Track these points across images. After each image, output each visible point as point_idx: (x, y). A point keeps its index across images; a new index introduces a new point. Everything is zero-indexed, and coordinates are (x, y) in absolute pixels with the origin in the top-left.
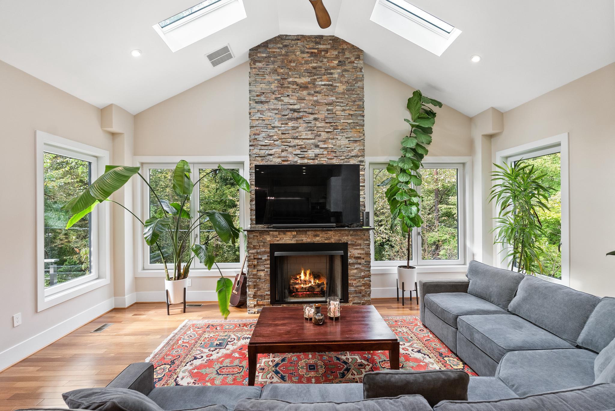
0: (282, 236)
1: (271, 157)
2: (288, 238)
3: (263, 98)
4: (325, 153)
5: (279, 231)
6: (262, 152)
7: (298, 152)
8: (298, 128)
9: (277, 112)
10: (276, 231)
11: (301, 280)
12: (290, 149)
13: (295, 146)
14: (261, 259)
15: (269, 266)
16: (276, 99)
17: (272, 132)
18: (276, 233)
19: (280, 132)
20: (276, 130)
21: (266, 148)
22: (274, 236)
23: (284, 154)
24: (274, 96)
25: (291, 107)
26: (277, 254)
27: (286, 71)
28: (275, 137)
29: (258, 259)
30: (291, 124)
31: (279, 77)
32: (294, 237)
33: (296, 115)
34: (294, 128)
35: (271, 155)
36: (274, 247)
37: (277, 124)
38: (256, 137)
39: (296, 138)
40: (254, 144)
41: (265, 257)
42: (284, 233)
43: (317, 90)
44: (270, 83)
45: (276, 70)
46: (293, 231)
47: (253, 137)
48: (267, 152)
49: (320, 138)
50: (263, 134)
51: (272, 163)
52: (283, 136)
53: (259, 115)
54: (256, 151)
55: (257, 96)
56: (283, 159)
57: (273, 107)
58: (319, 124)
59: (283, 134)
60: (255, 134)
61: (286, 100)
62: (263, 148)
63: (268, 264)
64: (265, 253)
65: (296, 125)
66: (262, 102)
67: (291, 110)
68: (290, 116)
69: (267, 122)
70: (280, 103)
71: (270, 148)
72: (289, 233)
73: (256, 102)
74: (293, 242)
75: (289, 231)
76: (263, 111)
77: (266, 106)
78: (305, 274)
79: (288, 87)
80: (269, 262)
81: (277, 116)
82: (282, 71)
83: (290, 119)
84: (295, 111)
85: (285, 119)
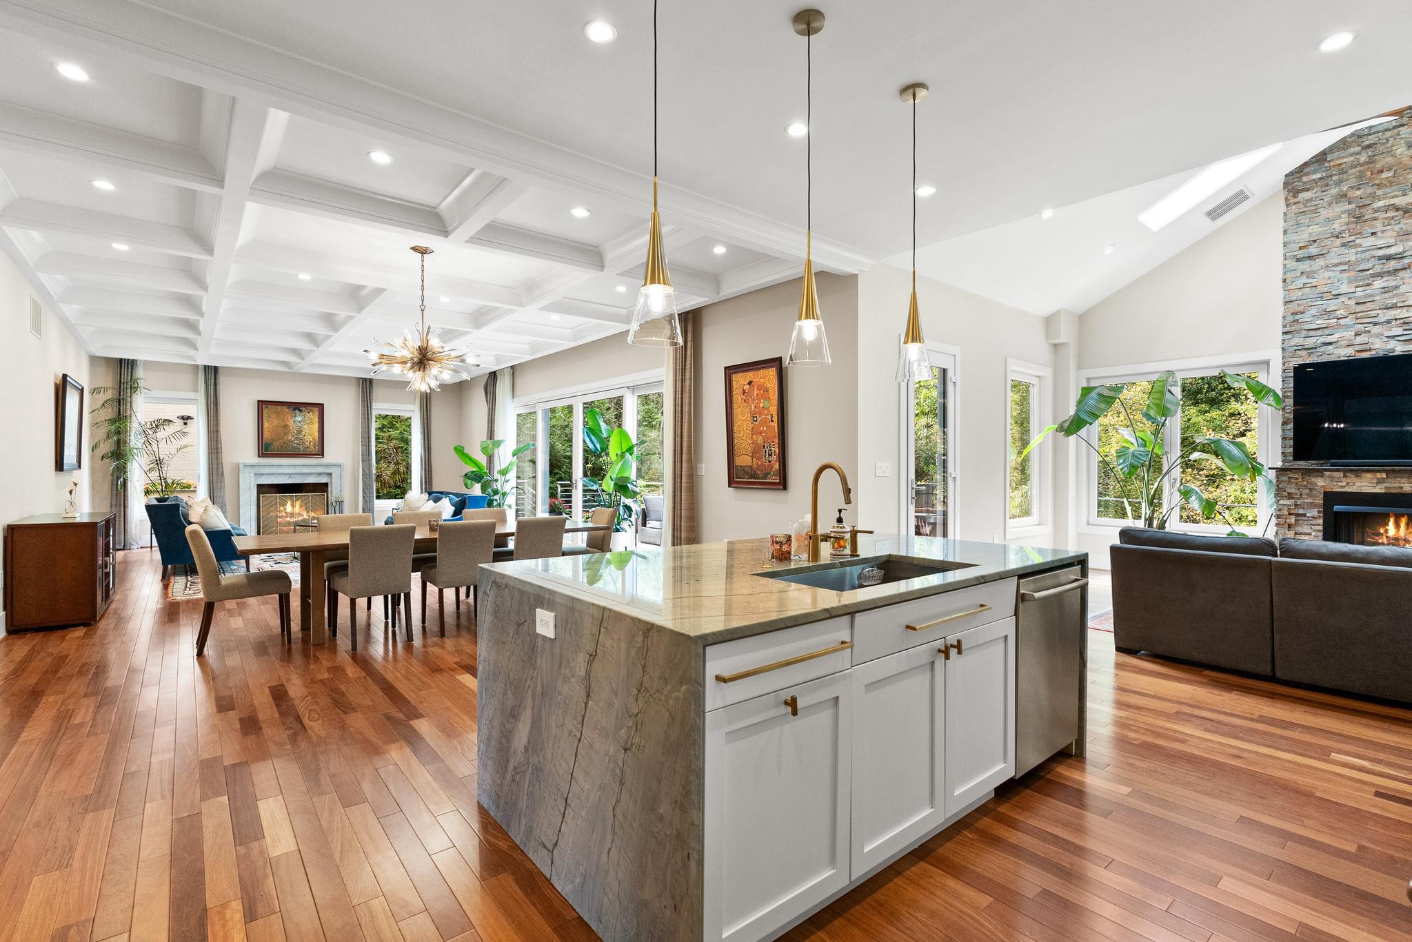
0: (1352, 478)
1: (1330, 347)
2: (1366, 484)
3: (1313, 250)
5: (1345, 472)
6: (1311, 342)
7: (1399, 331)
8: (1397, 287)
9: (1346, 267)
10: (1338, 471)
11: (1387, 537)
12: (1376, 330)
13: (1388, 322)
14: (1304, 515)
15: (1320, 528)
16: (1343, 245)
17: (1332, 305)
18: (1339, 475)
19: (1352, 302)
20: (1342, 299)
21: (1319, 333)
22: (1332, 480)
23: (1359, 339)
24: (1339, 242)
25: (1381, 253)
26: (1337, 508)
27: (1370, 190)
28: (1340, 313)
29: (1298, 515)
30: (1379, 284)
31: (1352, 206)
32: (1380, 481)
33: (1393, 264)
34: (1386, 290)
35: (1330, 344)
36: (1334, 498)
37: (1344, 288)
38: (1297, 317)
39: (1394, 307)
40: (1292, 329)
41: (1314, 512)
42: (1357, 473)
44: (1329, 221)
45: (1345, 195)
46: (1379, 471)
47: (1291, 318)
48: (1322, 340)
50: (1314, 311)
51: (1332, 358)
52: (1361, 307)
53: (1304, 280)
54: (1298, 340)
55: (1301, 248)
56: (1357, 348)
57: (1335, 261)
59: (1358, 304)
60: (1296, 313)
61: (1369, 242)
62: (1311, 333)
63: (1319, 525)
64: (1312, 505)
65: (1394, 283)
66: (1310, 258)
67: (1380, 258)
68: (1378, 269)
69: (1320, 289)
70: (1353, 250)
71: (1327, 331)
72: (1369, 475)
73: (1298, 260)
74: (1377, 489)
75: (1368, 471)
76: (1313, 272)
77: (1321, 262)
78: (1397, 526)
79: (1375, 219)
80: (1321, 521)
81: (1346, 275)
82: (1358, 193)
83: (1373, 276)
84: (1389, 258)
85: (1364, 276)
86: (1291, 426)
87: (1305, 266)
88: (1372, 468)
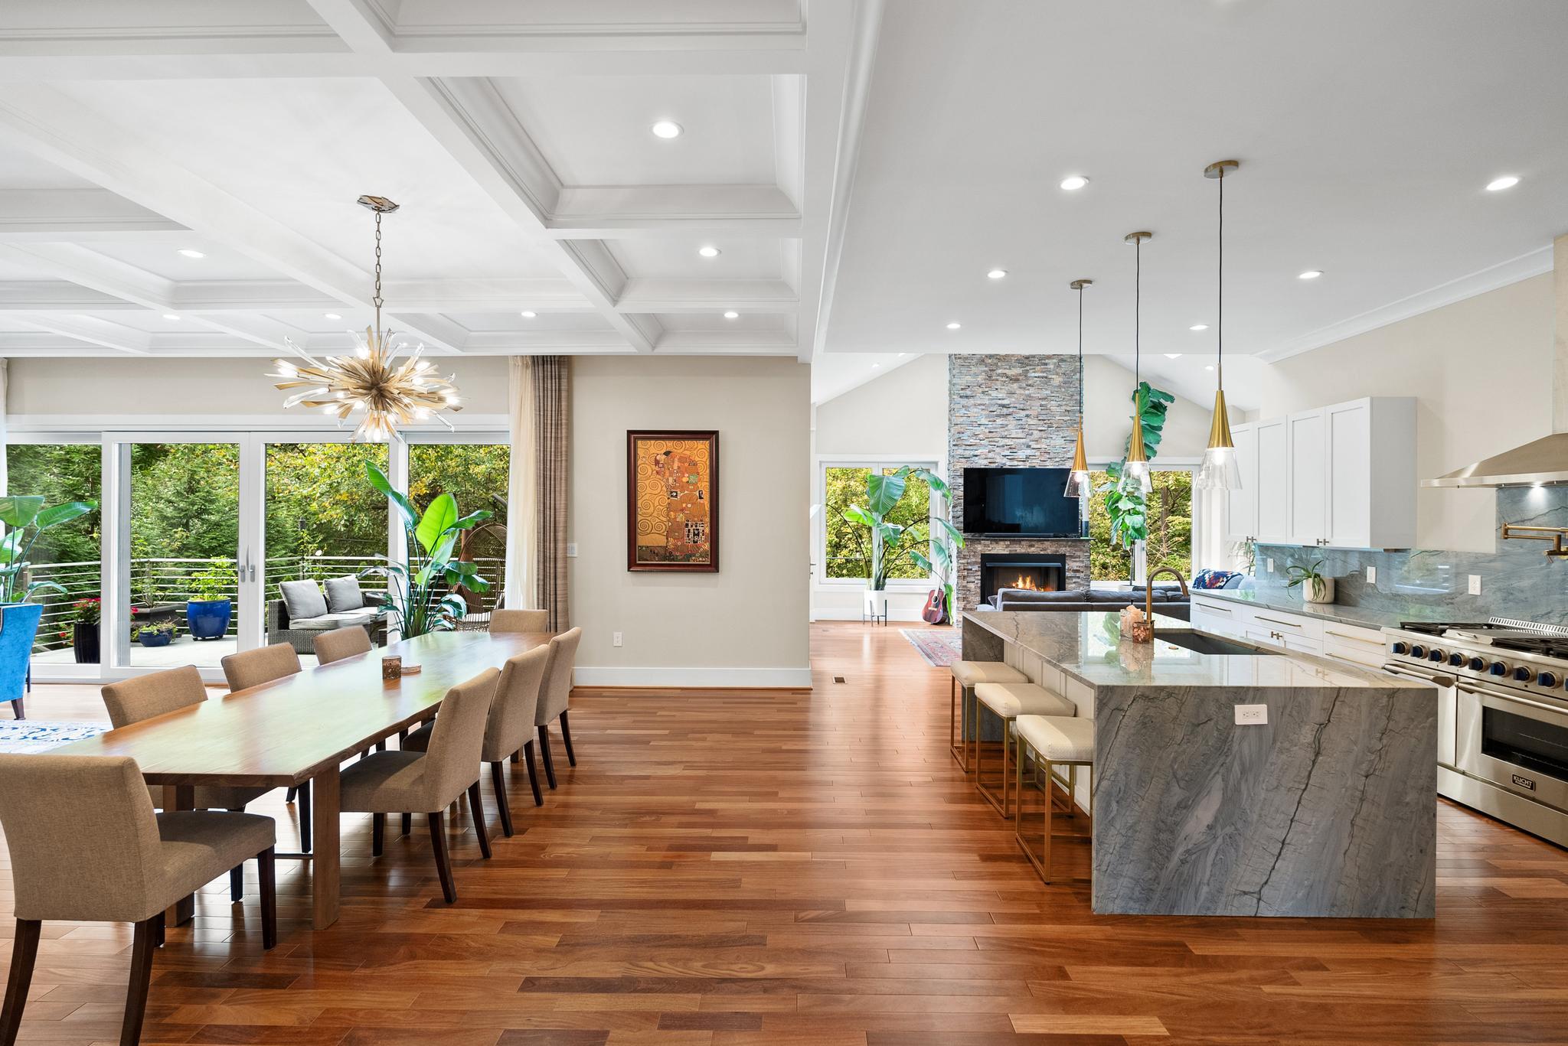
0: (994, 545)
1: (977, 458)
2: (1000, 548)
3: (968, 392)
4: (1038, 454)
5: (991, 540)
6: (967, 453)
7: (1007, 453)
8: (1007, 425)
9: (983, 407)
10: (988, 540)
12: (998, 450)
13: (1003, 446)
14: (971, 569)
15: (980, 578)
16: (983, 393)
17: (978, 430)
18: (988, 542)
19: (987, 431)
20: (982, 427)
21: (971, 448)
22: (985, 546)
23: (990, 455)
24: (981, 390)
25: (1000, 402)
26: (988, 565)
27: (995, 361)
28: (981, 436)
29: (968, 570)
30: (999, 421)
31: (987, 369)
32: (1007, 546)
33: (1005, 411)
34: (1003, 426)
35: (976, 456)
36: (986, 558)
37: (984, 421)
38: (961, 435)
39: (1006, 437)
40: (958, 443)
41: (976, 568)
42: (997, 542)
43: (1030, 382)
44: (977, 375)
45: (983, 361)
46: (1006, 540)
47: (957, 436)
48: (972, 453)
49: (1032, 438)
50: (968, 433)
51: (980, 466)
52: (991, 435)
53: (963, 411)
54: (960, 451)
55: (962, 389)
56: (989, 460)
57: (979, 402)
58: (1031, 422)
59: (990, 432)
60: (959, 433)
61: (994, 394)
62: (968, 448)
63: (979, 576)
64: (975, 563)
65: (1006, 423)
66: (967, 397)
67: (1000, 405)
68: (998, 412)
69: (972, 419)
70: (987, 397)
71: (975, 448)
72: (1002, 543)
73: (961, 397)
74: (1006, 552)
75: (1001, 540)
76: (968, 407)
77: (971, 401)
79: (997, 380)
80: (979, 573)
81: (984, 412)
82: (990, 361)
83: (997, 416)
84: (1004, 406)
85: (993, 416)
86: (960, 508)
87: (964, 401)
88: (1003, 539)
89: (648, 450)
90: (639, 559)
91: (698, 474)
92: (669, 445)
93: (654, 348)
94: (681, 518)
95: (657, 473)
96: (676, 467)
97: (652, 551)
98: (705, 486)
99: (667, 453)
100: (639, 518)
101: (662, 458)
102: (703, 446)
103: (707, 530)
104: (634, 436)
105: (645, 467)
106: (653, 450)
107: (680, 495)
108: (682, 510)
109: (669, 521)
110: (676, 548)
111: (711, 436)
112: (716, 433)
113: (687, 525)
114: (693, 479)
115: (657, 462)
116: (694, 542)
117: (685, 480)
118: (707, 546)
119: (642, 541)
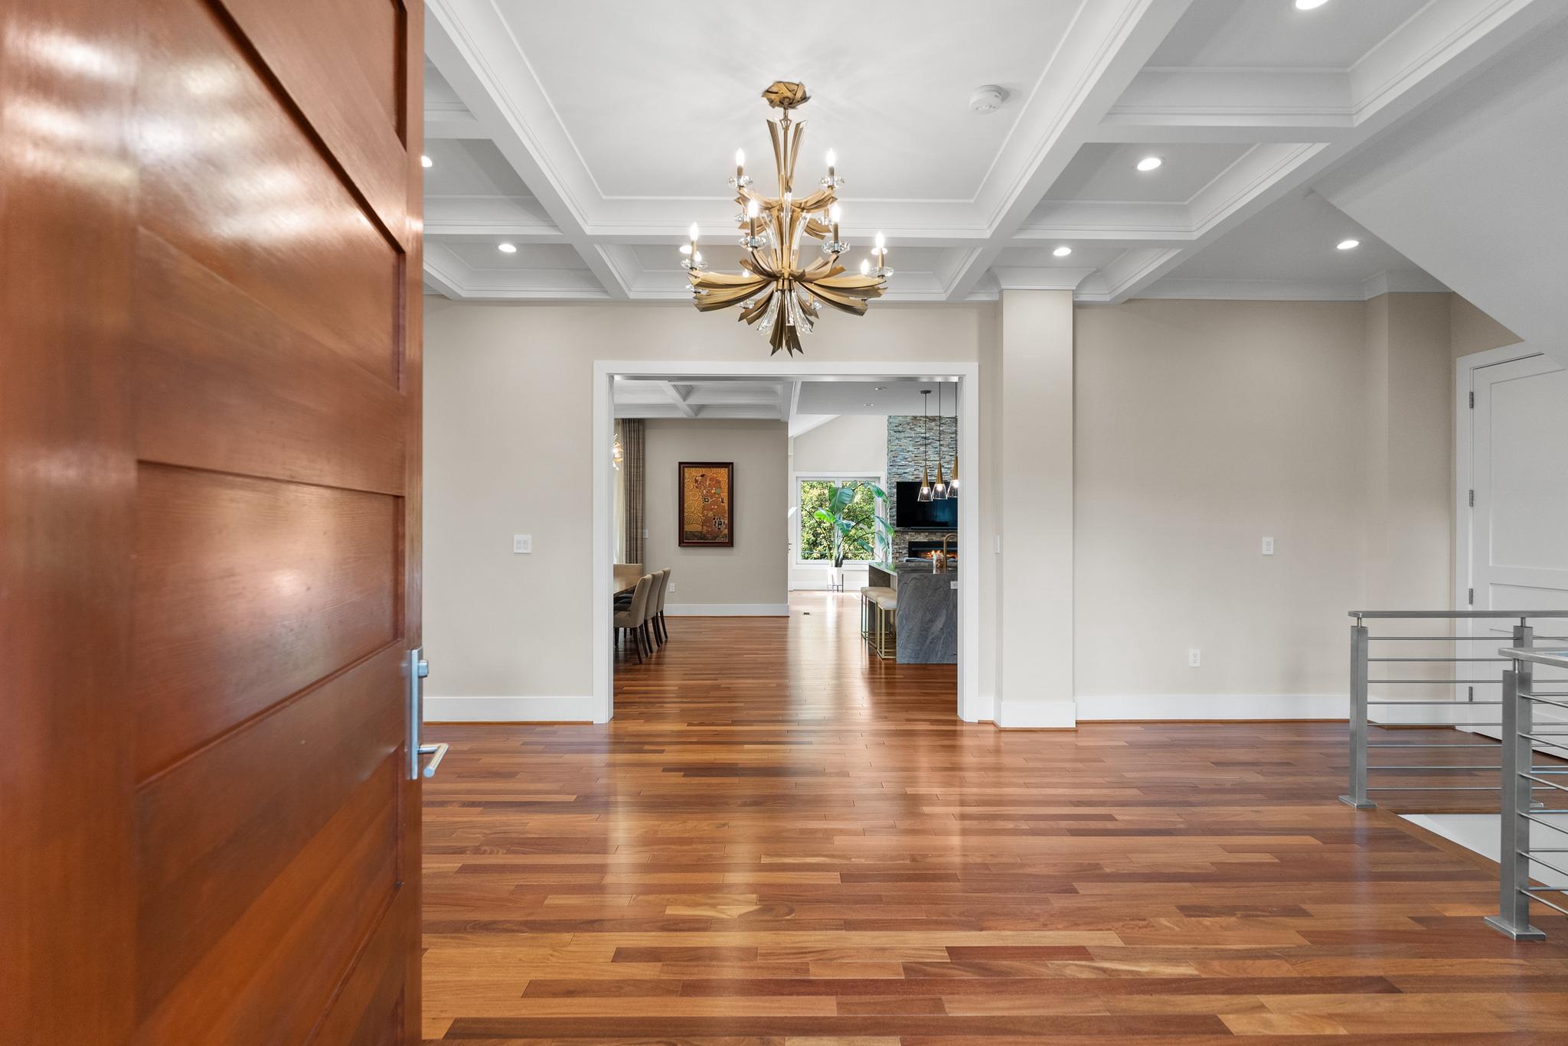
0: (917, 535)
1: (906, 475)
2: (922, 538)
3: (900, 428)
4: (949, 471)
5: (916, 532)
6: (900, 471)
7: (928, 470)
8: (927, 451)
9: (911, 439)
10: (913, 532)
12: (921, 468)
14: (901, 553)
17: (907, 455)
18: (913, 534)
19: (913, 455)
20: (910, 453)
21: (903, 468)
22: (910, 536)
23: (915, 473)
24: (909, 427)
25: (922, 435)
26: (913, 549)
28: (909, 459)
29: (899, 553)
30: (922, 448)
32: (927, 536)
33: (926, 441)
34: (924, 452)
35: (906, 473)
36: (912, 544)
37: (911, 449)
38: (895, 459)
40: (893, 465)
41: (905, 551)
42: (919, 533)
43: (943, 421)
47: (893, 459)
48: (903, 471)
49: (944, 460)
51: (907, 481)
52: (916, 458)
53: (897, 442)
54: (895, 470)
55: (896, 427)
57: (908, 435)
58: (943, 449)
59: (915, 456)
60: (894, 457)
61: (918, 429)
62: (900, 468)
64: (904, 548)
66: (899, 432)
67: (923, 438)
69: (903, 447)
71: (905, 467)
72: (923, 534)
76: (901, 439)
77: (903, 435)
81: (912, 442)
83: (920, 445)
84: (925, 438)
85: (917, 445)
86: (895, 510)
87: (897, 435)
88: (923, 531)
89: (691, 474)
90: (687, 539)
91: (721, 488)
92: (703, 471)
93: (696, 415)
94: (710, 514)
95: (697, 487)
96: (707, 484)
97: (693, 534)
98: (725, 495)
99: (702, 476)
100: (686, 514)
101: (699, 478)
102: (724, 471)
103: (726, 522)
104: (683, 466)
105: (689, 485)
106: (694, 474)
107: (710, 500)
108: (712, 509)
109: (703, 516)
110: (708, 532)
111: (729, 465)
112: (732, 463)
113: (714, 519)
114: (718, 491)
115: (696, 481)
116: (719, 529)
117: (713, 491)
118: (726, 531)
119: (687, 528)
